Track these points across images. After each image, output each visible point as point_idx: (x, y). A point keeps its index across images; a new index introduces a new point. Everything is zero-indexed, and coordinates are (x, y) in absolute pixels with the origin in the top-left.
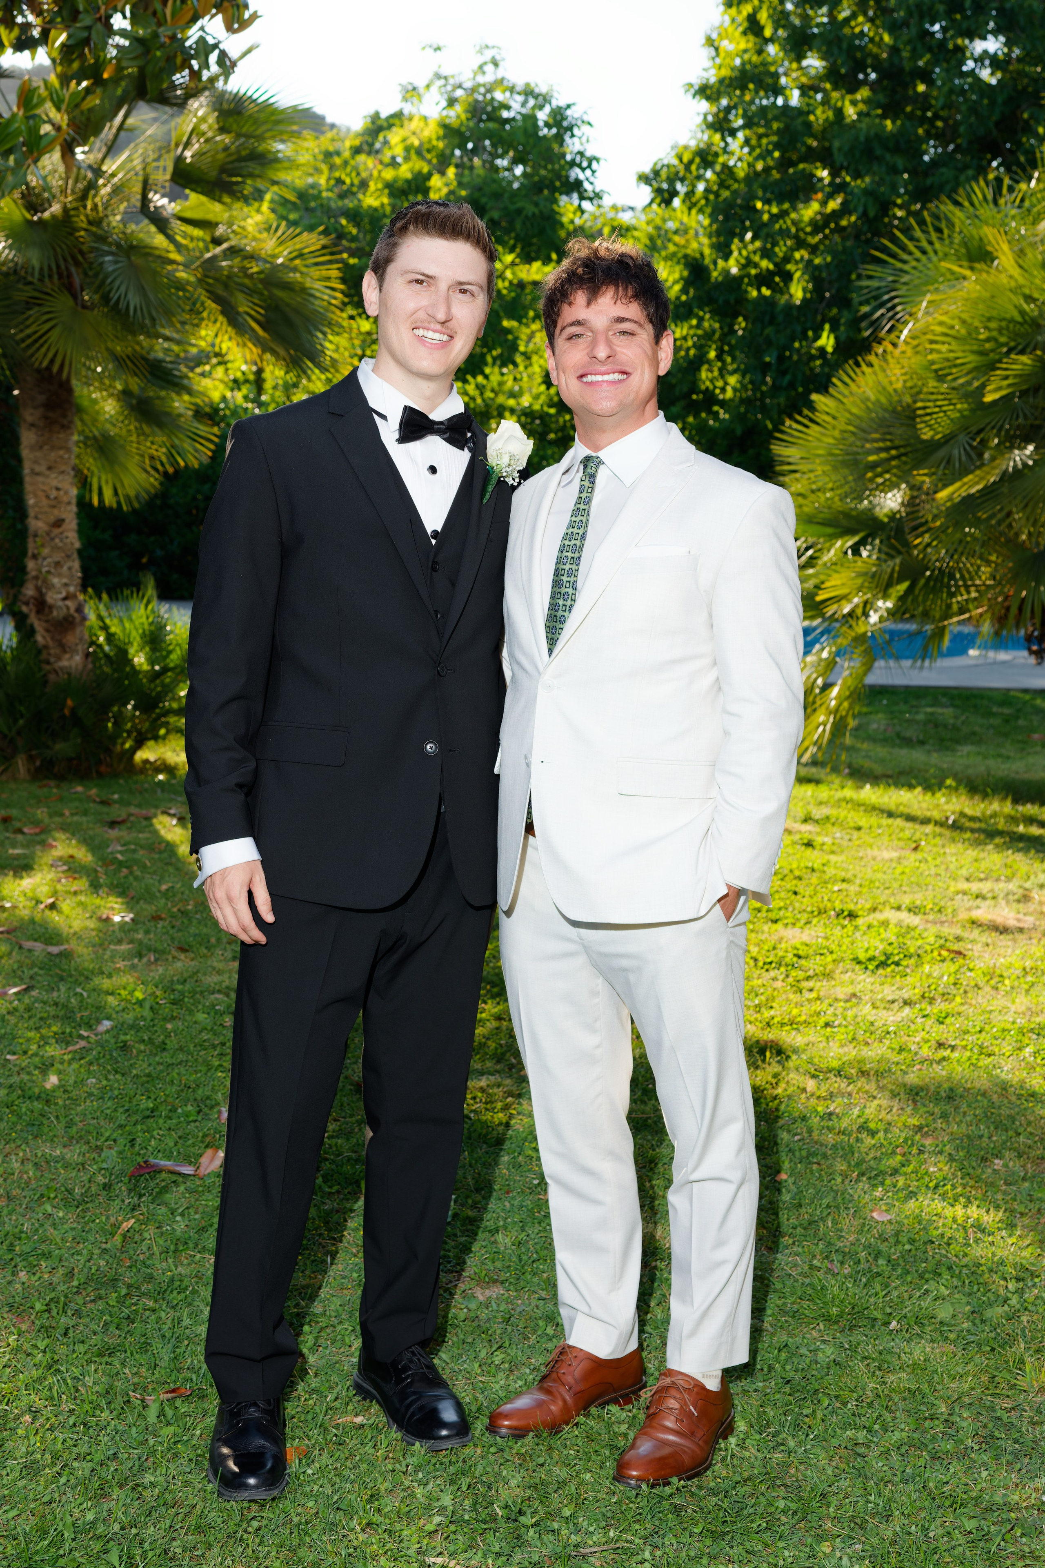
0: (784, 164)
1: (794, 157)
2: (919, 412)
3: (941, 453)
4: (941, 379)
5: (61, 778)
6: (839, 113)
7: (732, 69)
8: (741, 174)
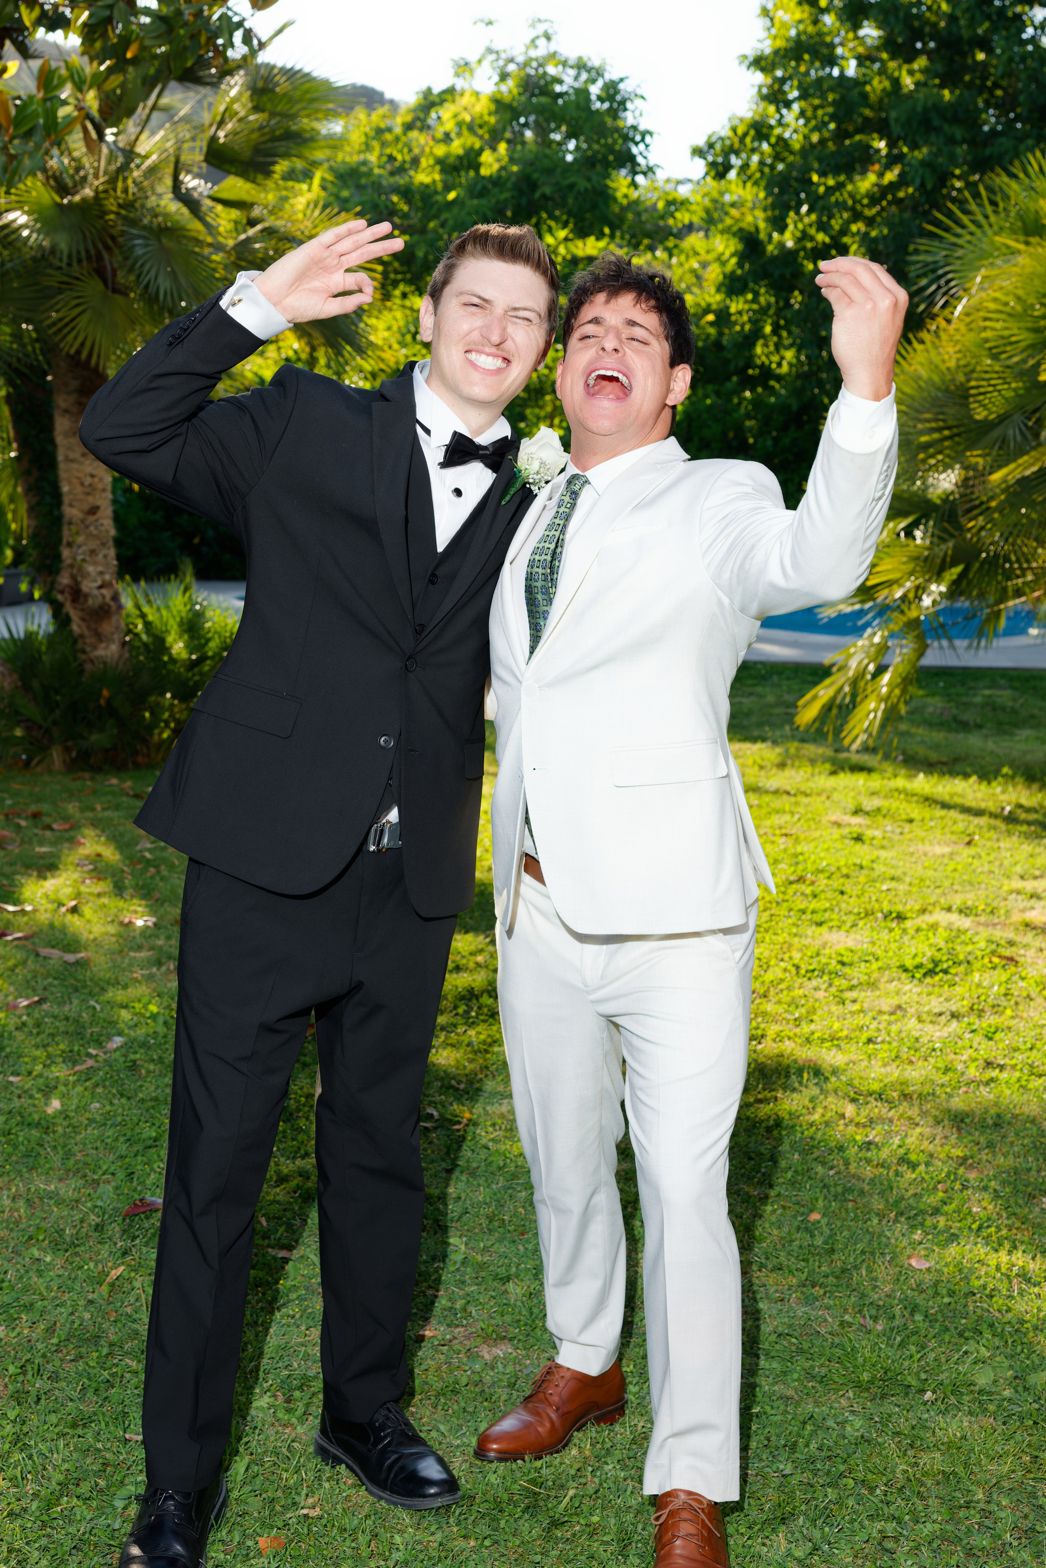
0: (841, 135)
1: (851, 128)
2: (973, 392)
3: (996, 433)
4: (995, 357)
5: (98, 770)
6: (896, 83)
7: (788, 40)
8: (797, 146)
